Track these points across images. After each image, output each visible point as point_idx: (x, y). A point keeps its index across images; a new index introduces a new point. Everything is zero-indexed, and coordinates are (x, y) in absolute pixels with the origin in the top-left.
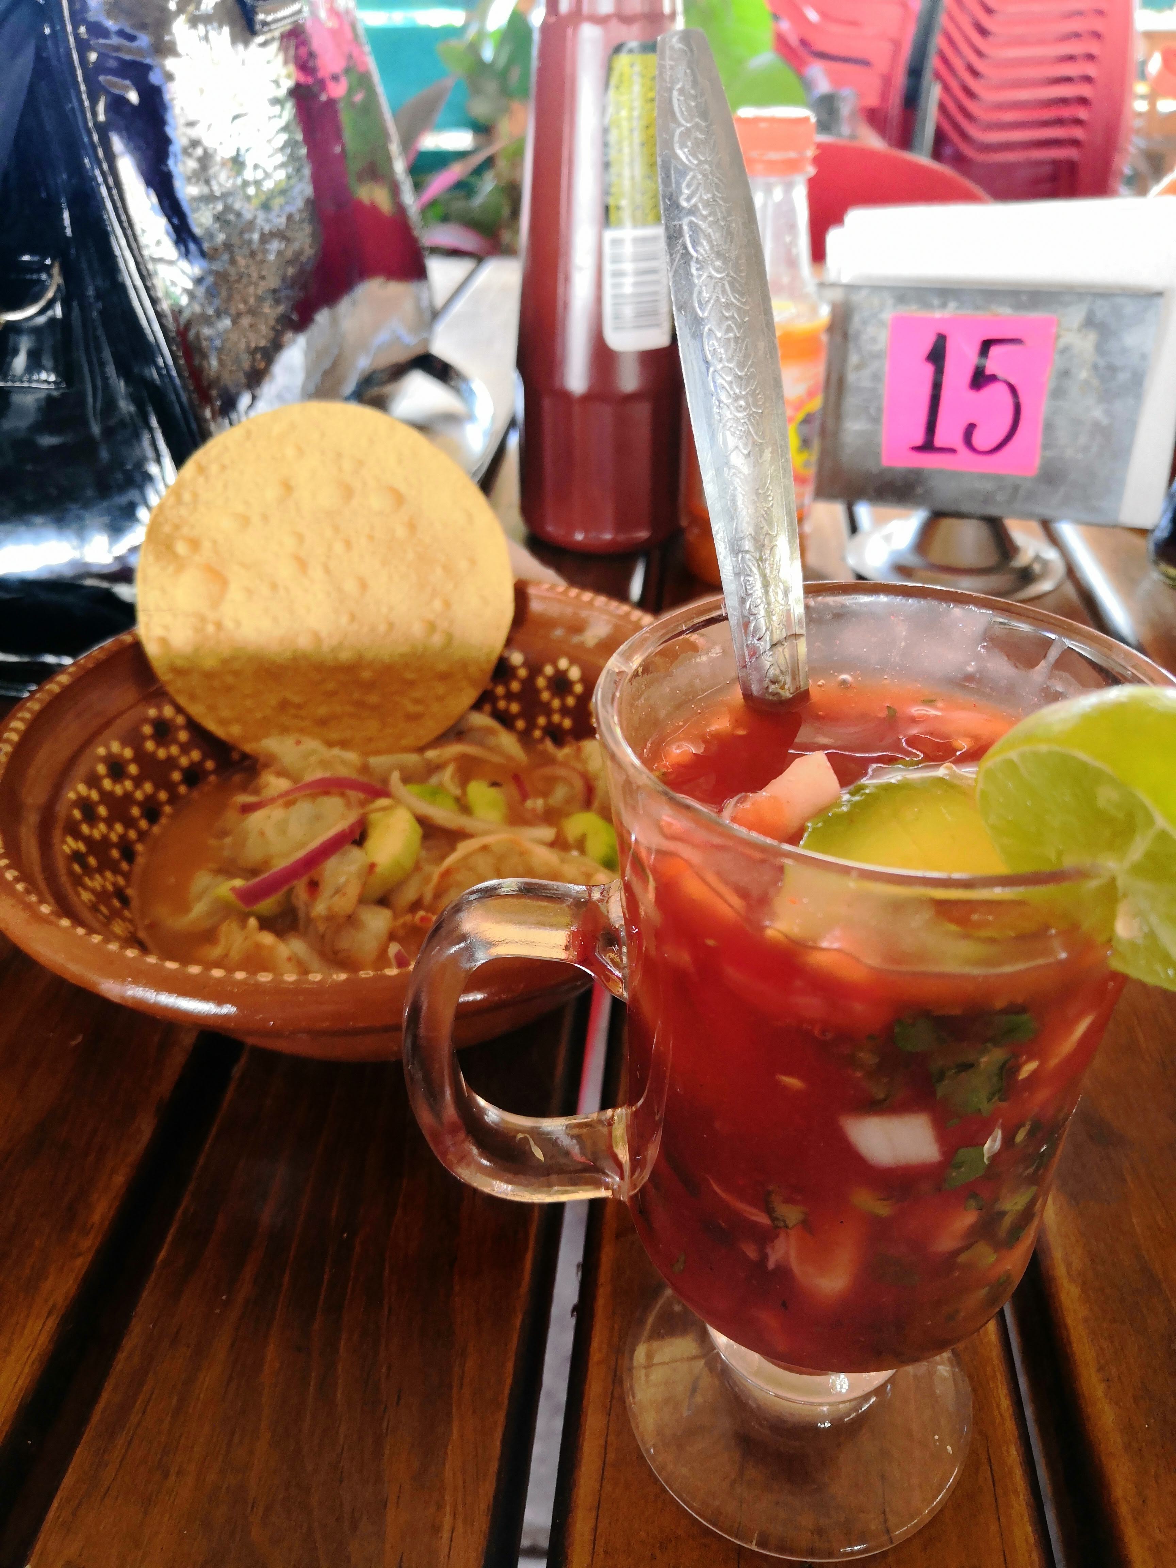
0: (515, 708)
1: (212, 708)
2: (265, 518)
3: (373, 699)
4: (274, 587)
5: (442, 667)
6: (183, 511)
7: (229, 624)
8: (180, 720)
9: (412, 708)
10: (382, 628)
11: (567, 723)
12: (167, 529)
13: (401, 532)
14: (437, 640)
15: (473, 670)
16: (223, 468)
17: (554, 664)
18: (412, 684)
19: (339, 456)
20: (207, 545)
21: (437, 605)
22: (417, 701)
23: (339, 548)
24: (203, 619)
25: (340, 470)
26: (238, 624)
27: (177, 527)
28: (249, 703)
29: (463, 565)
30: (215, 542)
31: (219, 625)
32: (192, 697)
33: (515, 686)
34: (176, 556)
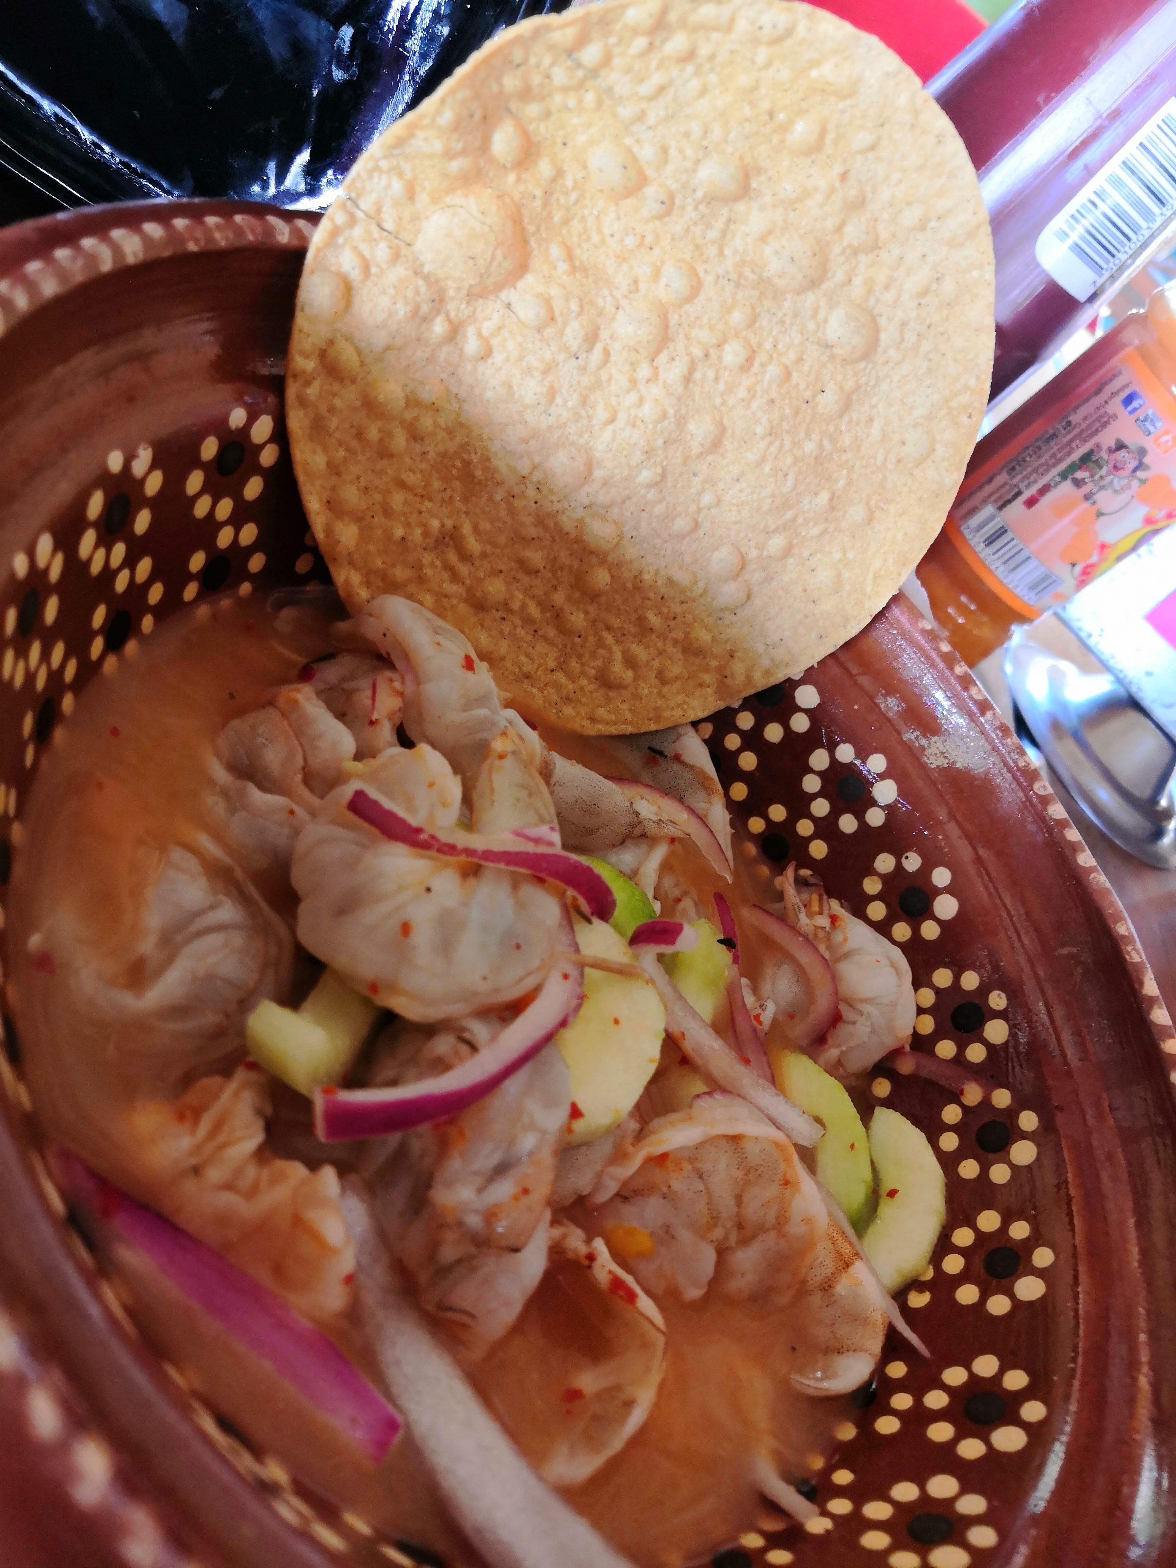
0: (748, 761)
1: (334, 469)
2: (668, 205)
3: (577, 619)
4: (591, 339)
5: (704, 637)
6: (559, 76)
7: (472, 345)
8: (268, 457)
9: (618, 669)
10: (681, 524)
11: (819, 849)
12: (511, 82)
13: (828, 401)
14: (729, 592)
15: (738, 668)
16: (690, 56)
17: (863, 754)
18: (644, 629)
19: (859, 204)
20: (545, 168)
21: (776, 543)
22: (630, 662)
23: (733, 354)
24: (439, 301)
25: (839, 229)
26: (487, 354)
27: (526, 94)
28: (398, 499)
29: (856, 513)
30: (559, 174)
31: (455, 332)
32: (318, 427)
33: (774, 733)
34: (485, 147)
